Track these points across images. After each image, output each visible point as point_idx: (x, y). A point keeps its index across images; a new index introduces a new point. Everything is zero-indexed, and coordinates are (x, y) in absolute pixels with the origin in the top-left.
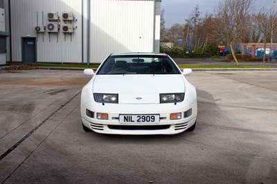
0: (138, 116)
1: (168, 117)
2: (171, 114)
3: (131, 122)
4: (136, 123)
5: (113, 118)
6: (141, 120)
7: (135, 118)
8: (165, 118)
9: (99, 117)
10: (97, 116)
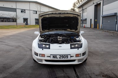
0: (60, 55)
1: (75, 56)
2: (76, 54)
3: (56, 59)
4: (59, 59)
5: (47, 56)
6: (61, 57)
7: (58, 57)
8: (73, 56)
9: (41, 56)
10: (40, 55)
